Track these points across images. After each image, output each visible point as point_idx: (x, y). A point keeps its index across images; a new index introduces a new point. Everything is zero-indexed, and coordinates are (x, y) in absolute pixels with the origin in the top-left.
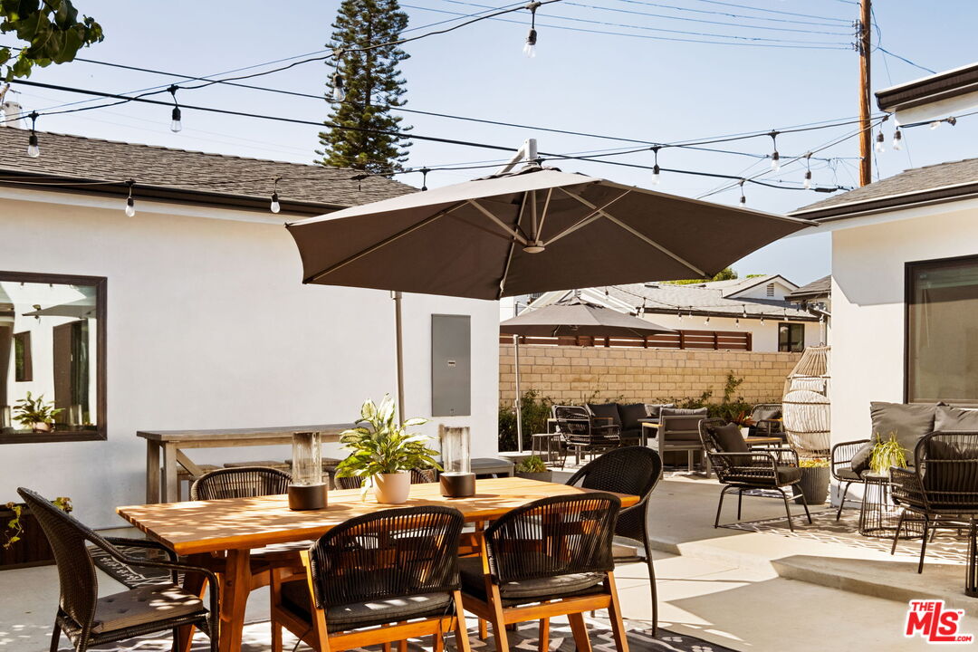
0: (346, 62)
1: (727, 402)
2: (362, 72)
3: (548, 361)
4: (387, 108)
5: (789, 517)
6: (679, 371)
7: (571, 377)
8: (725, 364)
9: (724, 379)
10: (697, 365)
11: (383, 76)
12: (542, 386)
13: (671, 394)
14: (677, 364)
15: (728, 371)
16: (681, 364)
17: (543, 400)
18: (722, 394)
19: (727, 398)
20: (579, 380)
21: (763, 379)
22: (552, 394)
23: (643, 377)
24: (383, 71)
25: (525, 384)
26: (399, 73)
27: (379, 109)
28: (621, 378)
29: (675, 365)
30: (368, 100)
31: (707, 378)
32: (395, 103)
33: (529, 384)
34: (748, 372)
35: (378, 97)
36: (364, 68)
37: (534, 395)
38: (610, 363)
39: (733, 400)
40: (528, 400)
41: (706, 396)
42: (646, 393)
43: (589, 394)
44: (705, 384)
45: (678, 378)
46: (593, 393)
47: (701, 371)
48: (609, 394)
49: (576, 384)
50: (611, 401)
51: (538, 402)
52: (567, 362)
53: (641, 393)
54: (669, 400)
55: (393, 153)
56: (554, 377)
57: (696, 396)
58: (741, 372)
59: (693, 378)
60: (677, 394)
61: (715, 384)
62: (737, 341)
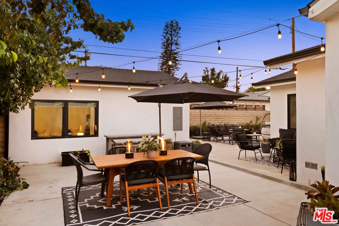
0: (166, 39)
1: (256, 124)
2: (170, 41)
3: (210, 114)
4: (176, 50)
5: (256, 157)
6: (244, 116)
7: (215, 117)
8: (256, 114)
9: (256, 118)
10: (248, 114)
11: (175, 42)
12: (208, 120)
15: (256, 116)
16: (244, 114)
17: (208, 123)
18: (255, 121)
19: (256, 122)
20: (217, 118)
22: (210, 122)
23: (234, 117)
24: (175, 41)
25: (204, 119)
26: (178, 41)
27: (174, 50)
28: (228, 118)
29: (242, 114)
30: (171, 48)
31: (251, 117)
32: (178, 48)
33: (205, 120)
34: (262, 116)
35: (174, 47)
36: (170, 40)
37: (206, 122)
38: (225, 114)
39: (258, 123)
40: (204, 123)
41: (251, 122)
42: (235, 122)
43: (220, 122)
44: (251, 119)
45: (243, 118)
46: (221, 122)
47: (249, 116)
48: (225, 122)
49: (217, 119)
50: (226, 123)
51: (207, 124)
52: (214, 114)
53: (234, 121)
54: (241, 123)
55: (177, 60)
56: (211, 118)
57: (248, 122)
58: (260, 116)
59: (247, 117)
60: (243, 122)
61: (253, 119)
62: (261, 107)
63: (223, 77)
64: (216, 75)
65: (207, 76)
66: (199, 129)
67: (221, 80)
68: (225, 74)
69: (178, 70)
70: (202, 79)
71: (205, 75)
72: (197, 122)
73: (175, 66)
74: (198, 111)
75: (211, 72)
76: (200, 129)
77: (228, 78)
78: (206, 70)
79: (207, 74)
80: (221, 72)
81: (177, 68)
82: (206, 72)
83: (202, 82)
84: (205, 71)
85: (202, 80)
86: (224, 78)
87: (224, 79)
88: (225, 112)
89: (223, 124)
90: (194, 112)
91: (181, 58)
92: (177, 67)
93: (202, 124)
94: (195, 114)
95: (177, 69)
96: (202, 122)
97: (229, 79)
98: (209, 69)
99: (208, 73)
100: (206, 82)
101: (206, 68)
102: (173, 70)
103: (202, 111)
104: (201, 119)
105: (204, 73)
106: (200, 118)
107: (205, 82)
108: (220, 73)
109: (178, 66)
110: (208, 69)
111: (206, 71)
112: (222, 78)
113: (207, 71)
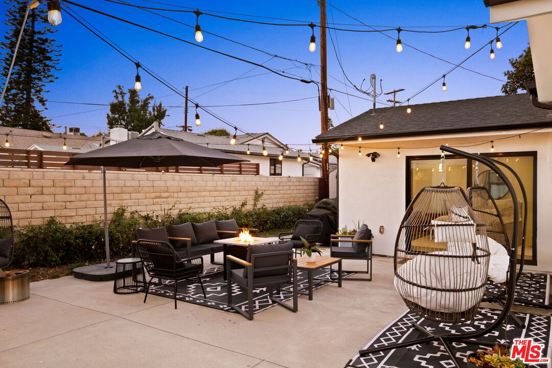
1: (256, 208)
3: (135, 183)
4: (45, 33)
6: (227, 189)
7: (153, 195)
8: (254, 183)
9: (253, 193)
12: (130, 202)
13: (223, 204)
15: (255, 188)
16: (228, 184)
17: (132, 213)
18: (252, 202)
19: (255, 205)
20: (159, 197)
21: (275, 192)
22: (139, 208)
23: (204, 194)
24: (42, 13)
25: (117, 202)
27: (40, 33)
28: (190, 195)
29: (224, 185)
30: (33, 27)
31: (244, 193)
32: (50, 31)
33: (120, 202)
34: (267, 188)
35: (39, 26)
37: (124, 210)
38: (182, 184)
39: (259, 206)
40: (119, 214)
41: (243, 205)
42: (207, 205)
43: (167, 207)
44: (243, 197)
45: (226, 193)
46: (170, 206)
47: (240, 188)
48: (181, 206)
49: (157, 200)
50: (183, 211)
51: (127, 215)
52: (150, 184)
53: (203, 205)
54: (221, 208)
55: (49, 58)
56: (141, 196)
57: (237, 204)
58: (263, 188)
59: (235, 193)
60: (226, 204)
61: (248, 197)
62: (251, 168)
63: (154, 109)
64: (140, 103)
65: (122, 104)
66: (99, 236)
67: (150, 113)
68: (158, 104)
69: (51, 81)
70: (110, 109)
71: (116, 101)
72: (92, 212)
73: (44, 71)
74: (96, 174)
75: (131, 96)
76: (104, 237)
77: (165, 112)
78: (118, 91)
79: (120, 99)
80: (150, 97)
81: (49, 76)
82: (118, 95)
83: (111, 116)
84: (117, 93)
85: (111, 111)
86: (157, 111)
87: (156, 113)
88: (181, 180)
89: (175, 213)
90: (84, 178)
91: (58, 53)
92: (50, 73)
93: (110, 217)
94: (87, 183)
95: (50, 79)
96: (110, 210)
97: (166, 114)
98: (125, 90)
99: (123, 97)
100: (119, 116)
101: (119, 87)
102: (39, 79)
103: (111, 174)
104: (108, 202)
105: (115, 97)
106: (102, 197)
107: (117, 116)
108: (147, 99)
109: (52, 72)
110: (123, 89)
111: (119, 93)
112: (152, 111)
113: (121, 93)
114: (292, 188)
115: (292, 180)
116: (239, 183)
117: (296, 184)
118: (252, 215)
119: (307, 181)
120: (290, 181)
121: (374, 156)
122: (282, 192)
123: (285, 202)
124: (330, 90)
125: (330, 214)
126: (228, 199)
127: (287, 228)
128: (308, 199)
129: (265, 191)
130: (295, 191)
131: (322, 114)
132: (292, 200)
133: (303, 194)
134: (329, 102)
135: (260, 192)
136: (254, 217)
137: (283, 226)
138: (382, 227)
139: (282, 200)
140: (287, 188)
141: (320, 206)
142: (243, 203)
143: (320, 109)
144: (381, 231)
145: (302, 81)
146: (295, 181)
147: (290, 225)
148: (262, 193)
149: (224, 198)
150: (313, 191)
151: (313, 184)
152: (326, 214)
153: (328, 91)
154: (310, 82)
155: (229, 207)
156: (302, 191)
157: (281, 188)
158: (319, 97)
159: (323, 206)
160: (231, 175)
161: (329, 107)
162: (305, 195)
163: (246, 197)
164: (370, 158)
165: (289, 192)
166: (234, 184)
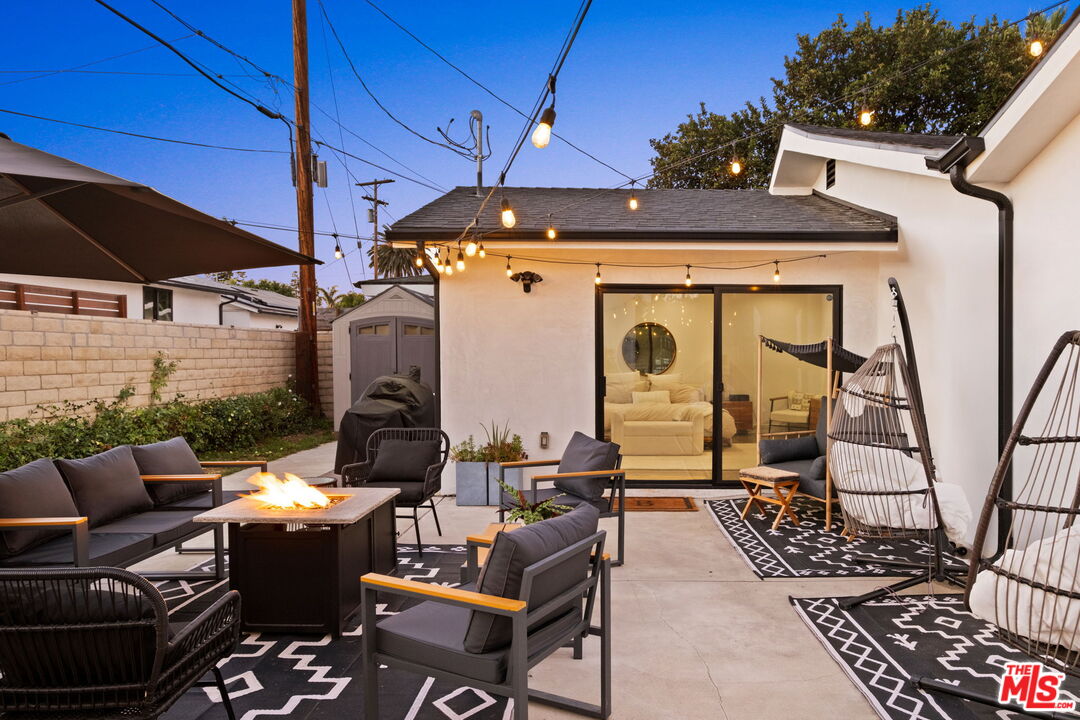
1: (157, 402)
6: (78, 353)
8: (150, 341)
9: (149, 365)
10: (107, 343)
13: (65, 394)
14: (74, 339)
15: (154, 352)
16: (80, 340)
18: (147, 389)
19: (154, 394)
21: (201, 363)
29: (68, 342)
31: (124, 364)
34: (182, 354)
39: (166, 397)
41: (124, 395)
42: (16, 398)
44: (121, 375)
45: (75, 366)
47: (113, 352)
54: (61, 406)
57: (107, 395)
58: (173, 353)
59: (101, 365)
60: (76, 394)
61: (137, 375)
62: (105, 305)
114: (239, 353)
115: (239, 335)
116: (112, 339)
117: (247, 344)
118: (154, 422)
119: (269, 338)
120: (234, 337)
121: (528, 280)
122: (218, 362)
123: (224, 386)
124: (318, 143)
125: (405, 411)
126: (80, 382)
127: (243, 447)
128: (272, 378)
129: (179, 359)
130: (246, 362)
131: (300, 193)
132: (238, 380)
133: (263, 369)
134: (315, 168)
135: (166, 363)
136: (161, 426)
137: (232, 442)
138: (545, 435)
139: (218, 382)
140: (227, 353)
141: (379, 393)
142: (122, 392)
143: (294, 181)
144: (544, 443)
145: (260, 109)
146: (245, 337)
147: (247, 439)
148: (171, 365)
149: (68, 378)
150: (281, 361)
151: (281, 345)
152: (399, 411)
153: (313, 145)
154: (276, 117)
155: (83, 403)
156: (259, 362)
157: (215, 353)
158: (293, 154)
159: (385, 391)
160: (89, 317)
161: (316, 180)
162: (266, 369)
163: (131, 375)
164: (520, 285)
165: (233, 362)
166: (94, 339)
